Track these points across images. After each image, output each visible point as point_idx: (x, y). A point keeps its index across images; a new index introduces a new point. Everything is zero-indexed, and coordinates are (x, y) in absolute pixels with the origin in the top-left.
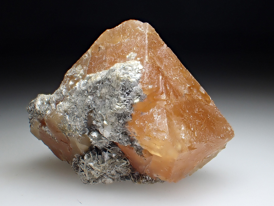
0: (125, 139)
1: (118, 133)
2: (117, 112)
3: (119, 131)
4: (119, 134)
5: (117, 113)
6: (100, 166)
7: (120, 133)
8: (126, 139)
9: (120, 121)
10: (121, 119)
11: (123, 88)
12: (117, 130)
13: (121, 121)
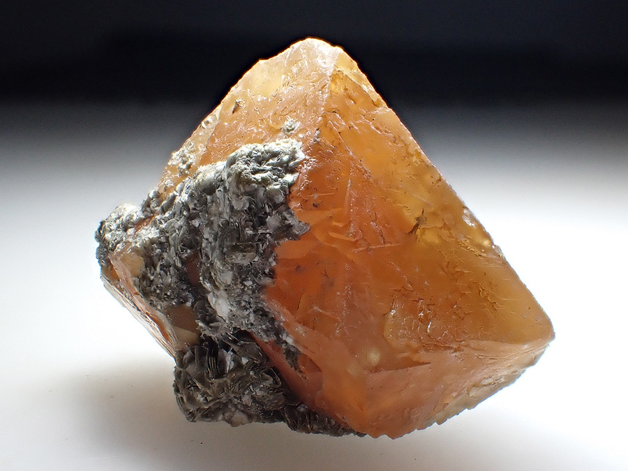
0: (261, 325)
1: (247, 309)
2: (237, 262)
3: (248, 306)
4: (247, 313)
5: (237, 264)
6: (212, 383)
7: (251, 310)
8: (264, 326)
9: (246, 283)
10: (249, 279)
11: (250, 204)
12: (243, 304)
13: (248, 283)
